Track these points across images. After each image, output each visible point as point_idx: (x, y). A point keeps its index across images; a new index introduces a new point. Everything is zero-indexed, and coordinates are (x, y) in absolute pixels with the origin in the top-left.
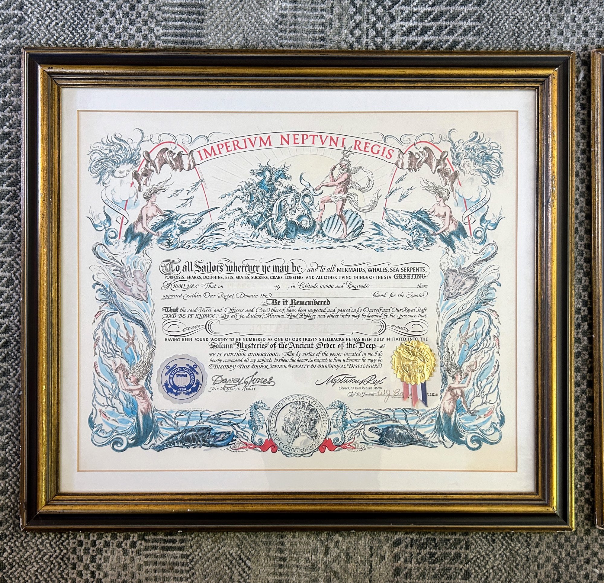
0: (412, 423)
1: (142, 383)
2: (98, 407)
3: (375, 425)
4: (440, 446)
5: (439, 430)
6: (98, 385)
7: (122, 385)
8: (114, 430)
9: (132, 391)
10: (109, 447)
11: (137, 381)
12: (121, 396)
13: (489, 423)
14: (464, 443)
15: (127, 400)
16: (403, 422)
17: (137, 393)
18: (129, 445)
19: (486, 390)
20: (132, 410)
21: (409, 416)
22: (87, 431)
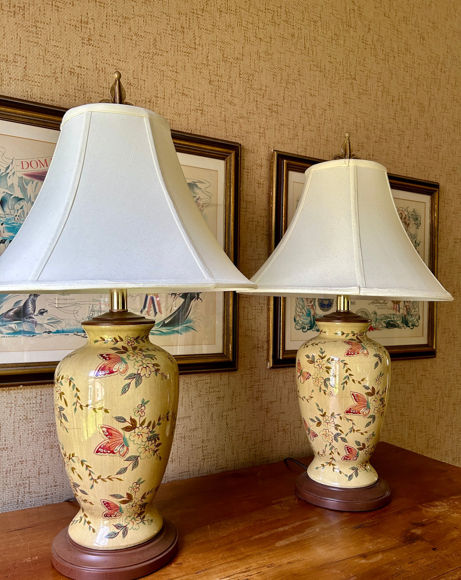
0: (395, 319)
1: (313, 303)
2: (297, 313)
3: (385, 320)
4: (403, 328)
5: (403, 322)
6: (297, 303)
7: (306, 304)
8: (303, 323)
9: (309, 306)
10: (301, 330)
11: (311, 302)
12: (305, 308)
13: (416, 319)
14: (409, 327)
15: (307, 310)
16: (393, 319)
17: (311, 307)
18: (308, 329)
19: (415, 307)
20: (309, 315)
21: (395, 317)
22: (294, 323)
